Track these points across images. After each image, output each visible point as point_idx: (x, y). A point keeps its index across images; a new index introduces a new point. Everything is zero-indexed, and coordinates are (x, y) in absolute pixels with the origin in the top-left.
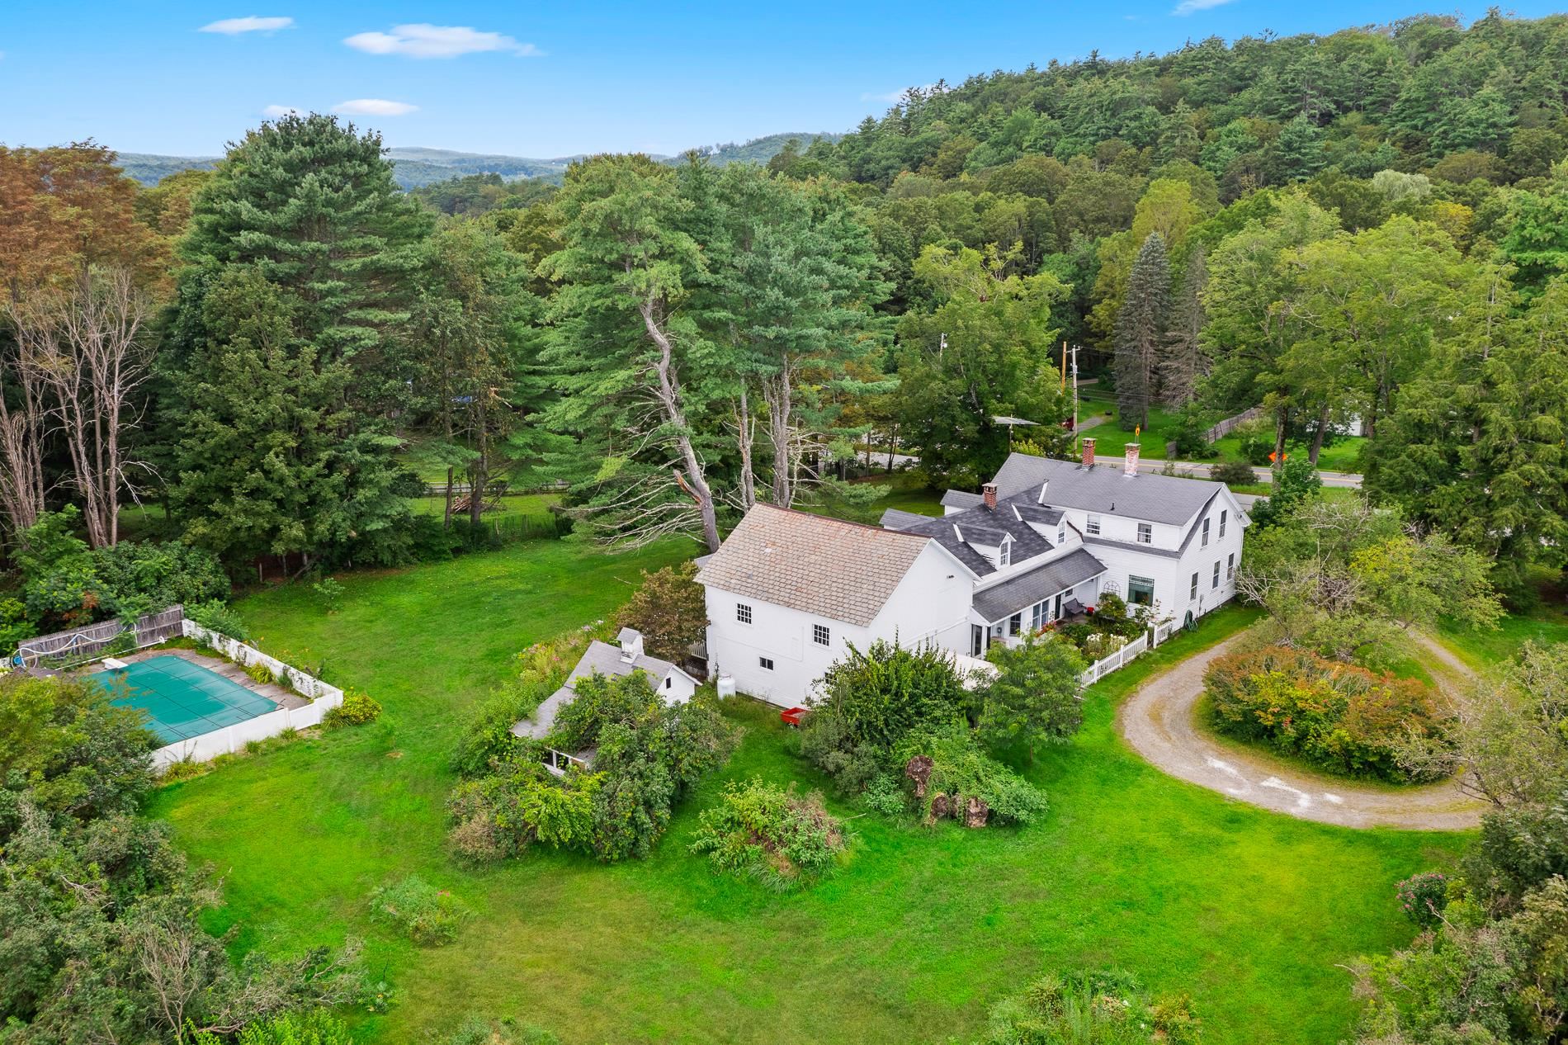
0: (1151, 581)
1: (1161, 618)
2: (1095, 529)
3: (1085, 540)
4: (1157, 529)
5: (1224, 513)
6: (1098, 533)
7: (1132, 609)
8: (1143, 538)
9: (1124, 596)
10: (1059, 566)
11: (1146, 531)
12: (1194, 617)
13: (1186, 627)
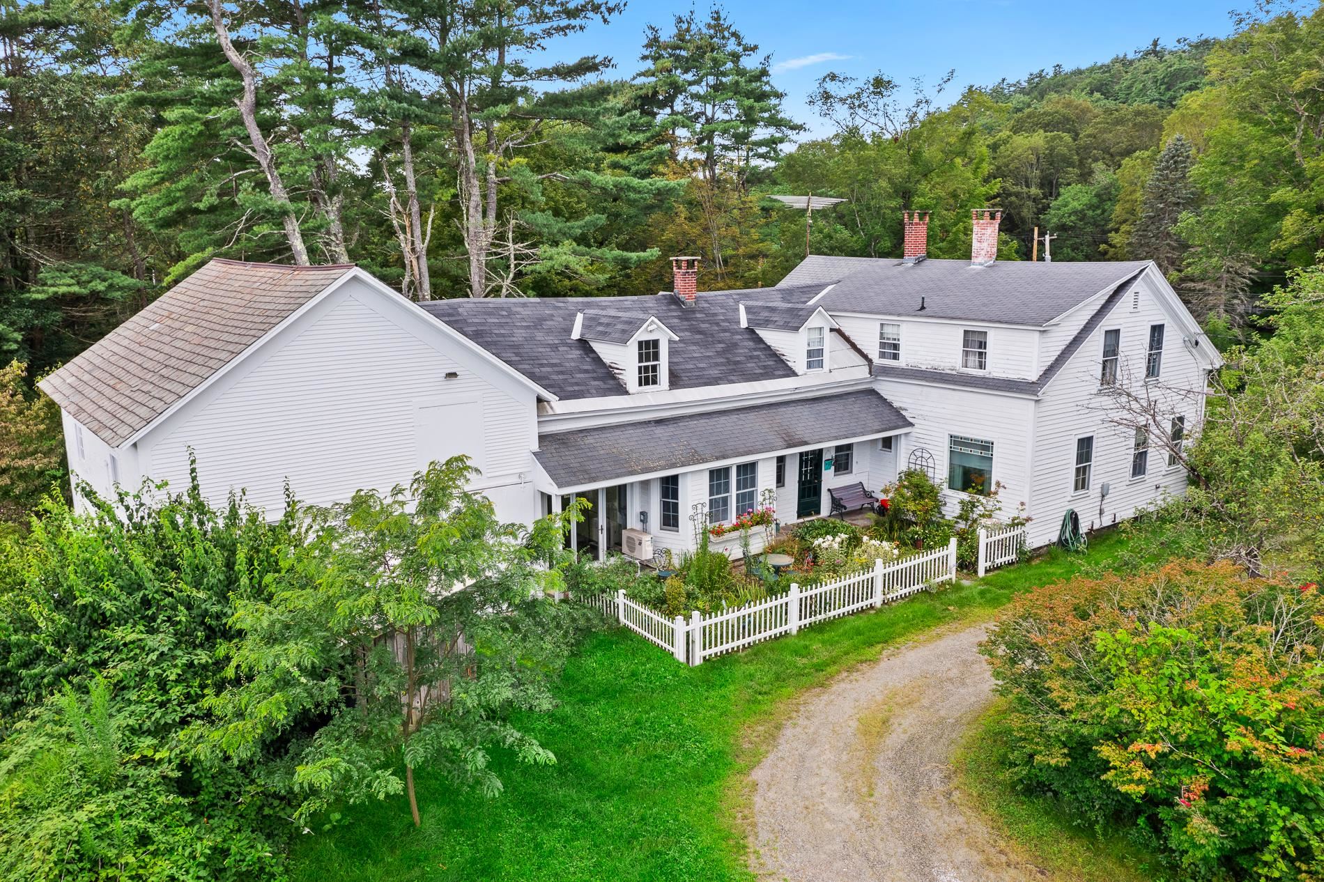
0: (987, 446)
1: (1004, 517)
2: (891, 348)
3: (876, 372)
4: (997, 339)
5: (1157, 331)
6: (895, 357)
7: (953, 502)
8: (974, 360)
9: (939, 473)
10: (805, 410)
11: (975, 344)
12: (1084, 528)
13: (1062, 543)
